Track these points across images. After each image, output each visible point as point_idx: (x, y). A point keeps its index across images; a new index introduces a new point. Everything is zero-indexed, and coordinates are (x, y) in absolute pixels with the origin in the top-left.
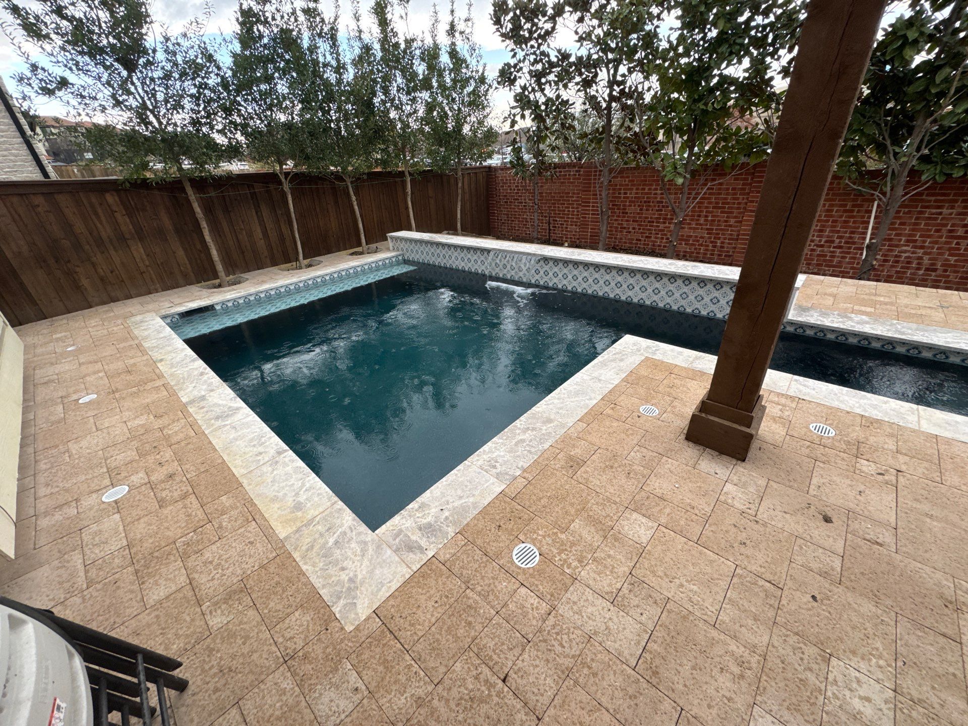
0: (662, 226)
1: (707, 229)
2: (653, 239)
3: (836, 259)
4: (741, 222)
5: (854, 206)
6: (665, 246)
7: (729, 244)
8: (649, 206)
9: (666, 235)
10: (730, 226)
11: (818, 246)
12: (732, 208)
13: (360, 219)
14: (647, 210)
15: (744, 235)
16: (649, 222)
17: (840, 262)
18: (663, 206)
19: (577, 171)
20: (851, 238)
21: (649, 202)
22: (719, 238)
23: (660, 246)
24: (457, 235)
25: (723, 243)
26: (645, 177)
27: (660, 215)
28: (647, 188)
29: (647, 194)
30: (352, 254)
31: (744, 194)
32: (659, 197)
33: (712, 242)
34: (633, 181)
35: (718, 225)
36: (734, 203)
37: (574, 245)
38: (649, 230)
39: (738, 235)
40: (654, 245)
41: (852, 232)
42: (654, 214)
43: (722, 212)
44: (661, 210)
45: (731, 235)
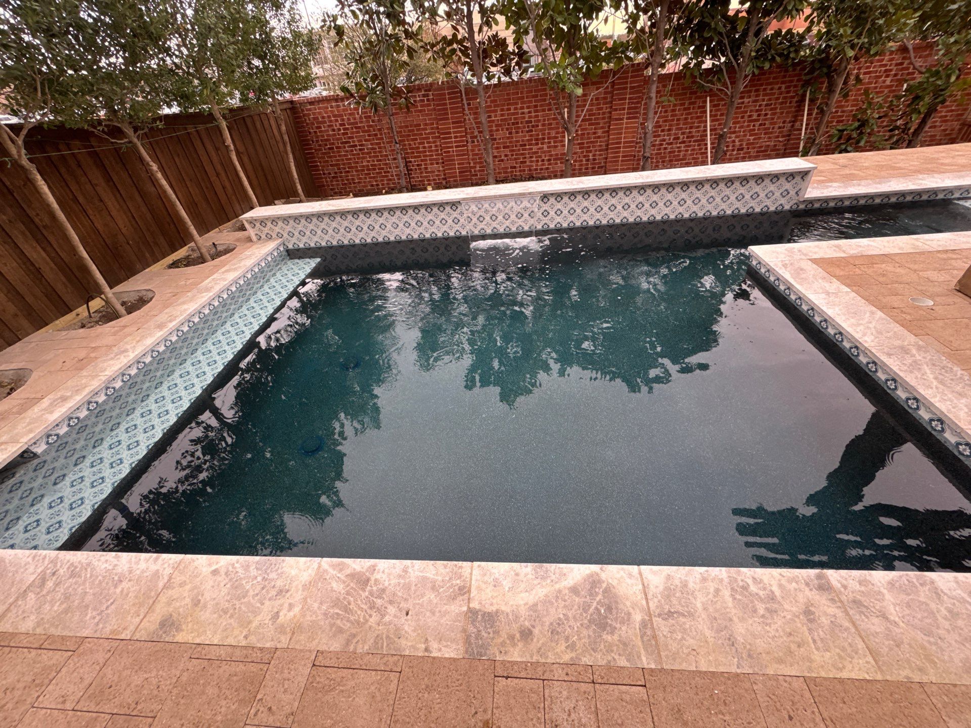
3: (682, 153)
4: (608, 132)
5: (690, 104)
7: (600, 155)
11: (668, 144)
12: (598, 119)
14: (517, 132)
15: (613, 144)
17: (685, 155)
19: (424, 96)
20: (690, 132)
25: (594, 155)
26: (508, 94)
27: (531, 136)
31: (606, 103)
32: (527, 116)
34: (496, 101)
35: (589, 138)
39: (607, 145)
41: (691, 128)
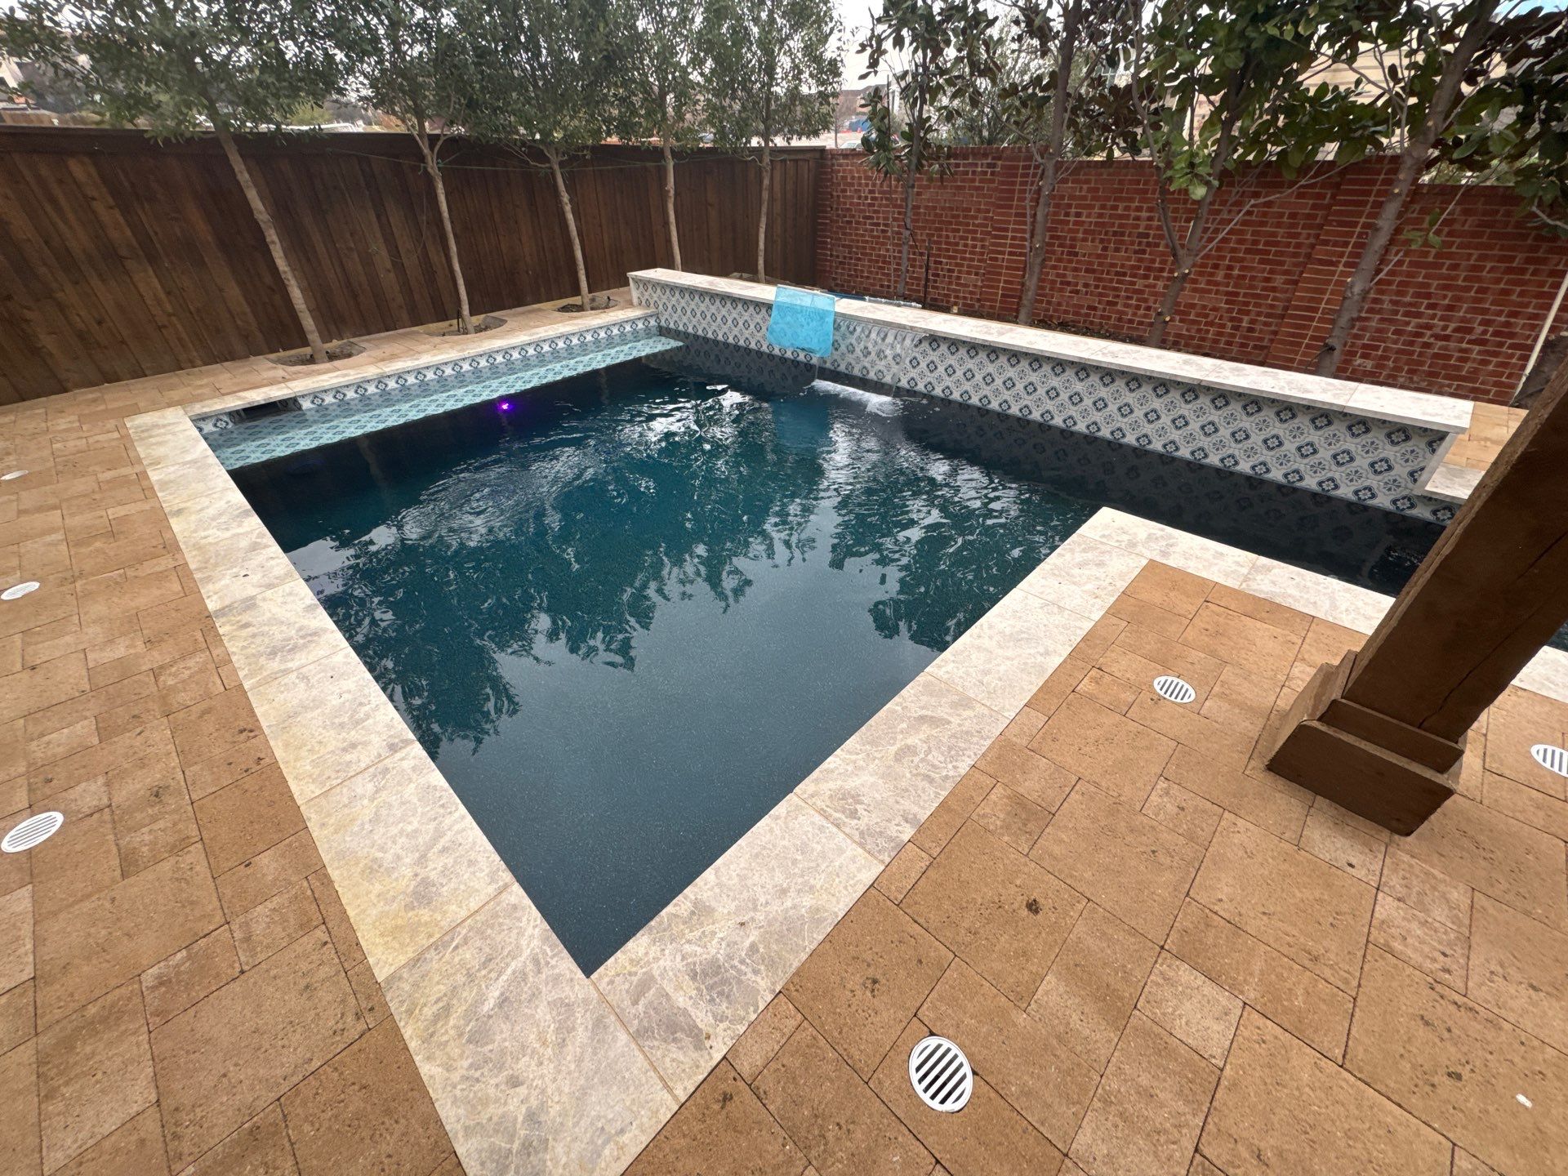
1: (1228, 294)
2: (1119, 307)
3: (1468, 365)
4: (1296, 282)
5: (1528, 261)
6: (1141, 323)
7: (1266, 324)
8: (1122, 242)
9: (1146, 301)
10: (1274, 289)
11: (1437, 337)
12: (1282, 254)
14: (1117, 250)
15: (1297, 308)
16: (1117, 274)
17: (1475, 371)
18: (1148, 244)
19: (989, 165)
20: (1507, 324)
21: (1123, 234)
22: (1248, 313)
23: (1131, 321)
24: (757, 281)
25: (1252, 322)
26: (1121, 182)
27: (1141, 260)
28: (1121, 205)
29: (1121, 217)
30: (560, 310)
31: (1310, 227)
32: (1143, 224)
33: (1232, 319)
34: (1096, 190)
35: (1252, 287)
36: (1288, 245)
37: (969, 312)
38: (1115, 289)
39: (1286, 308)
40: (1120, 320)
41: (1514, 314)
42: (1129, 258)
43: (1262, 261)
44: (1144, 252)
45: (1272, 306)
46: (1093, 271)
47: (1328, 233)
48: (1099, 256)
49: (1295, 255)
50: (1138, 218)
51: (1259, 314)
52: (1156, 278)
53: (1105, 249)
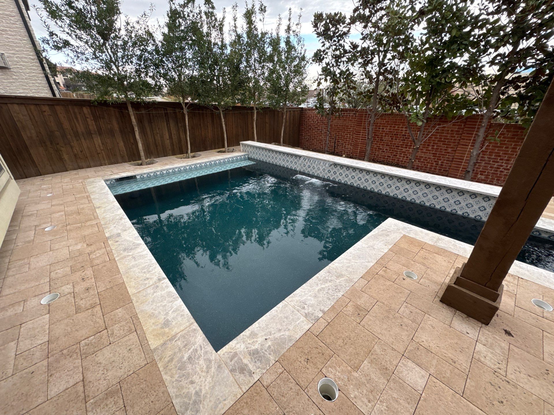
0: (404, 150)
1: (433, 154)
2: (398, 157)
4: (455, 151)
6: (405, 162)
7: (447, 163)
8: (397, 137)
9: (406, 155)
10: (448, 153)
13: (225, 133)
15: (457, 159)
16: (396, 146)
18: (406, 138)
19: (354, 114)
21: (397, 135)
22: (440, 160)
23: (402, 161)
24: (280, 145)
25: (442, 162)
26: (396, 120)
27: (404, 143)
28: (397, 126)
29: (397, 130)
30: (219, 152)
32: (404, 132)
33: (435, 161)
36: (452, 139)
37: (349, 156)
38: (396, 151)
39: (453, 159)
40: (398, 160)
42: (400, 142)
43: (443, 144)
44: (405, 140)
45: (448, 158)
46: (389, 145)
47: (464, 136)
48: (390, 141)
49: (454, 143)
50: (402, 130)
51: (444, 160)
52: (409, 148)
53: (392, 139)
